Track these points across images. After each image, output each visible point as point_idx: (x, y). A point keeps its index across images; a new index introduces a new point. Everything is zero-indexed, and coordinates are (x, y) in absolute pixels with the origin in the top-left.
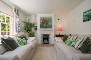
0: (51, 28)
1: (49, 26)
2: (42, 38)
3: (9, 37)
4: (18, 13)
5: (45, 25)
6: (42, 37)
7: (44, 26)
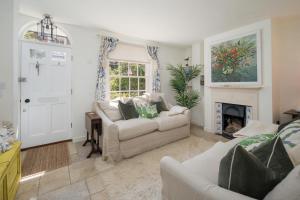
0: (255, 80)
1: (246, 71)
2: (220, 114)
3: (131, 101)
4: (155, 53)
5: (230, 70)
6: (218, 111)
7: (225, 73)
